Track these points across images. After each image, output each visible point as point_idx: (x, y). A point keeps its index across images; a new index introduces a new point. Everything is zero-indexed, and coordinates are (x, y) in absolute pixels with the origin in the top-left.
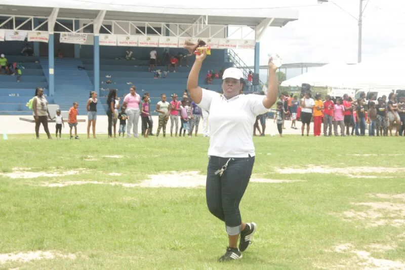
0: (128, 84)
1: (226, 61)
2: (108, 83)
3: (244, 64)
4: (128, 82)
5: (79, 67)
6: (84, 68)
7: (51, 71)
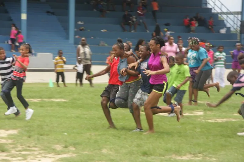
0: (102, 31)
1: (204, 6)
2: (81, 30)
3: (228, 10)
4: (102, 30)
5: (48, 12)
6: (53, 14)
7: (24, 16)
